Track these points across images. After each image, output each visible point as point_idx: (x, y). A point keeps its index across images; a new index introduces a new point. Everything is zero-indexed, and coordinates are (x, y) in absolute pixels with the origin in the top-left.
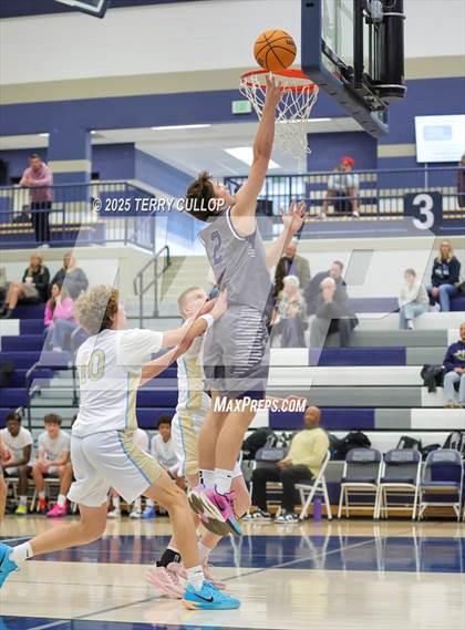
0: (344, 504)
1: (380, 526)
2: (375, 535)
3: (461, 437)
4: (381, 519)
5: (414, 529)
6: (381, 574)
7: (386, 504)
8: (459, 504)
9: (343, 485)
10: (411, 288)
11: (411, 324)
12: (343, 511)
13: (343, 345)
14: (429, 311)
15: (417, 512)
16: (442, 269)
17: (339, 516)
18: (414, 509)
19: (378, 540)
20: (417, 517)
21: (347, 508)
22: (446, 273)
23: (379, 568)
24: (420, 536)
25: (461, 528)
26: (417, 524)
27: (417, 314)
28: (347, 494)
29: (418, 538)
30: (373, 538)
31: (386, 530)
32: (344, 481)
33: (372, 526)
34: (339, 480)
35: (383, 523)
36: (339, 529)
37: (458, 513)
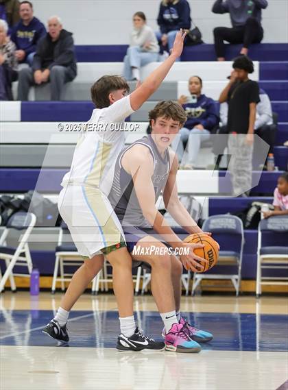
0: (59, 275)
1: (99, 299)
2: (94, 310)
3: (191, 201)
4: (100, 292)
5: (137, 303)
6: (100, 351)
7: (106, 275)
8: (187, 276)
9: (58, 254)
10: (139, 34)
11: (136, 74)
12: (58, 283)
13: (53, 98)
14: (158, 61)
15: (141, 285)
16: (171, 13)
17: (54, 288)
18: (138, 281)
19: (97, 314)
20: (140, 290)
21: (62, 280)
22: (175, 16)
23: (98, 344)
24: (144, 310)
25: (190, 302)
26: (142, 297)
27: (143, 63)
28: (62, 264)
29: (142, 313)
30: (92, 312)
31: (106, 304)
32: (59, 249)
33: (91, 300)
34: (54, 249)
35: (102, 297)
36: (54, 302)
37: (187, 286)
